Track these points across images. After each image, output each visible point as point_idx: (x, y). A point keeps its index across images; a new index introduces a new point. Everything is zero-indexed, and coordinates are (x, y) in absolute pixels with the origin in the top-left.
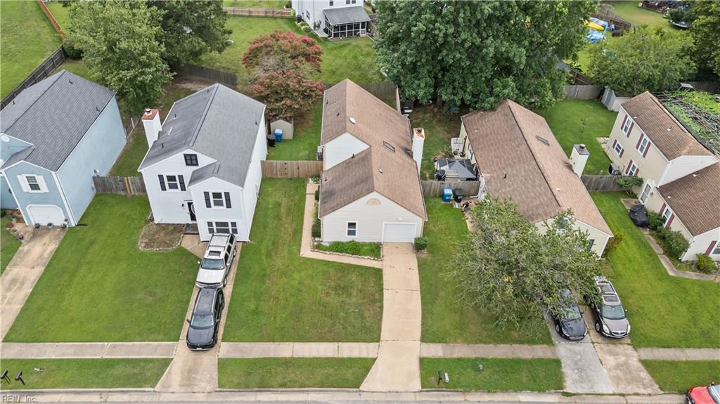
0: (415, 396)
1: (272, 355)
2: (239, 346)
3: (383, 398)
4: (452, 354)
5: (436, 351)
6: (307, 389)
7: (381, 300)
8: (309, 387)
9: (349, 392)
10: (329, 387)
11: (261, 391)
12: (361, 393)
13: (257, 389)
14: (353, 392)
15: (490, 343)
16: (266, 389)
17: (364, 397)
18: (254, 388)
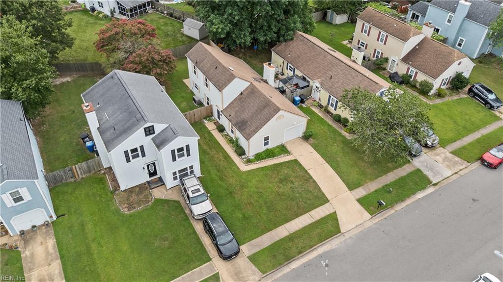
0: (371, 221)
1: (277, 239)
2: (253, 243)
3: (356, 231)
4: (369, 189)
5: (361, 192)
6: (314, 248)
7: (311, 177)
8: (314, 246)
9: (337, 237)
10: (325, 240)
11: (290, 263)
12: (344, 234)
13: (287, 263)
14: (339, 236)
15: (383, 175)
16: (292, 260)
17: (347, 236)
18: (284, 263)
